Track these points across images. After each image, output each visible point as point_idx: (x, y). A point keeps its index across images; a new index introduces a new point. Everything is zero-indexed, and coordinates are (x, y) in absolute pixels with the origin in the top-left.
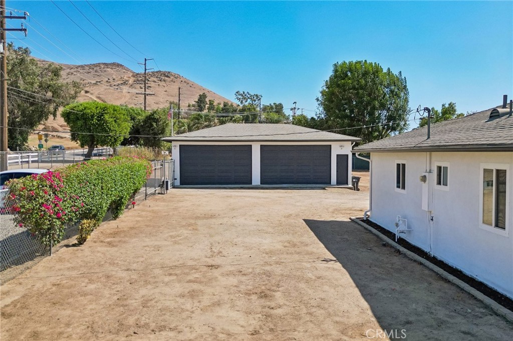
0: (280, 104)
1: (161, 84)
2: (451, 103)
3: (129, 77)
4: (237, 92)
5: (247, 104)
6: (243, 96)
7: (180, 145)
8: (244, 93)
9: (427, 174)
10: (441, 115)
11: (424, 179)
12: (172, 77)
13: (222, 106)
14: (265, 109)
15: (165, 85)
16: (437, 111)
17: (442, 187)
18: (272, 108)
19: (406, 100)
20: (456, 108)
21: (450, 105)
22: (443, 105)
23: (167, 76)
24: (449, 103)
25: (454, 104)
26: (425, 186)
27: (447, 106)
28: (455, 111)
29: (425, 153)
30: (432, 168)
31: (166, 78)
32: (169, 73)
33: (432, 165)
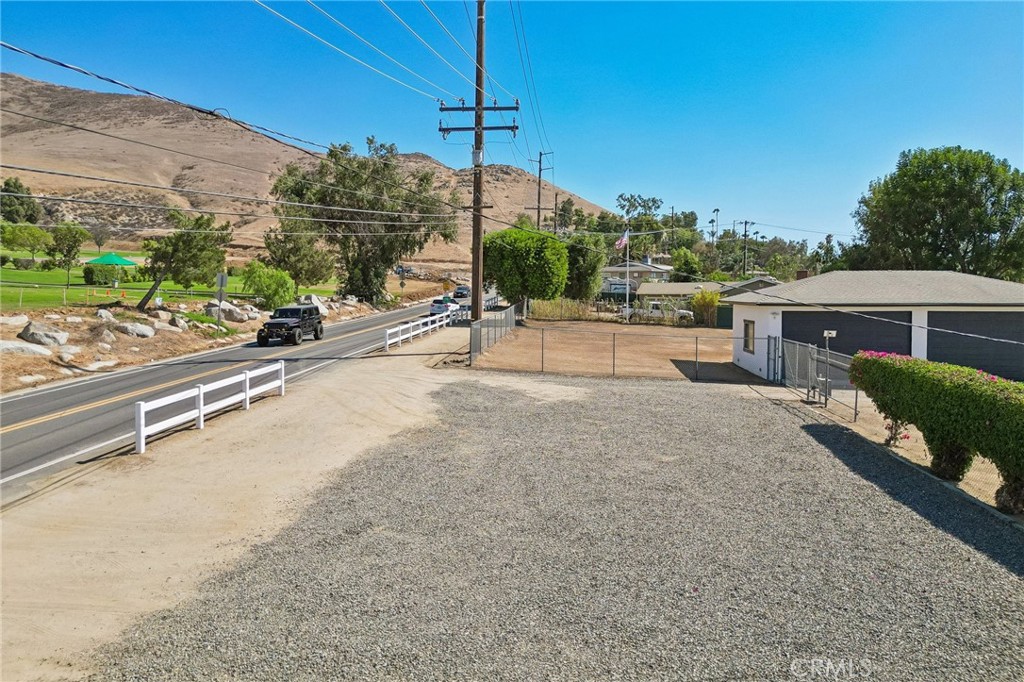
0: (692, 213)
1: (498, 186)
3: (450, 177)
4: (621, 196)
5: (635, 214)
6: (631, 202)
7: (783, 312)
8: (632, 197)
12: (514, 174)
13: (595, 218)
14: (665, 223)
15: (504, 186)
18: (678, 220)
23: (507, 173)
31: (506, 176)
32: (508, 167)
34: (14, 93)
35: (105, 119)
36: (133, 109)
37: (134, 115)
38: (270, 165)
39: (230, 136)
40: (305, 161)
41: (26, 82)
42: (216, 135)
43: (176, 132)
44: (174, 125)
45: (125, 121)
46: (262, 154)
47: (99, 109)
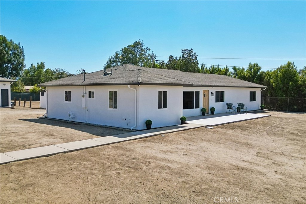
2: (42, 62)
9: (85, 94)
10: (36, 68)
11: (83, 96)
16: (34, 66)
17: (91, 98)
19: (23, 59)
20: (45, 65)
21: (41, 63)
22: (38, 63)
24: (41, 62)
25: (43, 63)
26: (84, 99)
27: (40, 64)
28: (44, 66)
29: (83, 86)
30: (86, 92)
33: (86, 91)
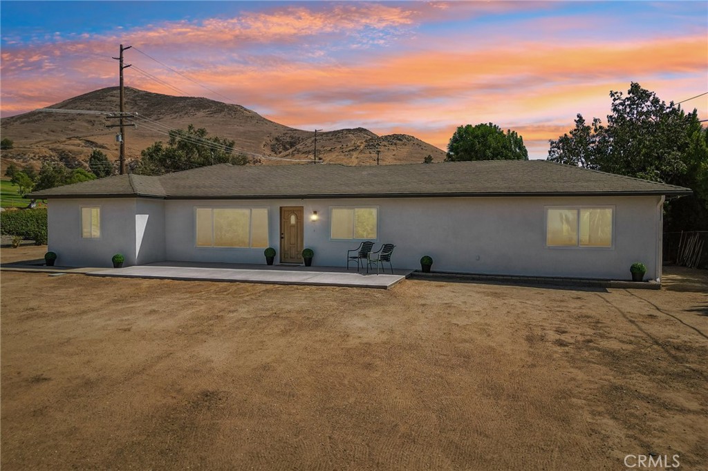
12: (404, 140)
23: (400, 140)
31: (398, 142)
32: (403, 135)
34: (128, 99)
35: (176, 112)
36: (192, 106)
37: (192, 110)
38: (265, 138)
39: (243, 121)
40: (287, 135)
41: (135, 92)
42: (235, 120)
43: (212, 119)
44: (212, 115)
45: (187, 113)
46: (261, 131)
47: (173, 107)
